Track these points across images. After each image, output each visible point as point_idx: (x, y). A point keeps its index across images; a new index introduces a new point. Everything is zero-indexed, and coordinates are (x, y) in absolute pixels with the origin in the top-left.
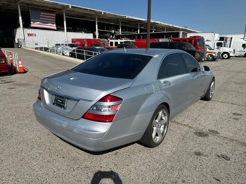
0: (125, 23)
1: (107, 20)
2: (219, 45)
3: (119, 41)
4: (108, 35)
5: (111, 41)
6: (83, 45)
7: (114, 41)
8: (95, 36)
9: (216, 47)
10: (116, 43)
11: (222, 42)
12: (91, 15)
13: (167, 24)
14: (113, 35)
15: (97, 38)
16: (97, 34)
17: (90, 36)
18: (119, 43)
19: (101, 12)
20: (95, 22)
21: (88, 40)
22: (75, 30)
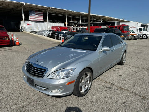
0: (84, 17)
1: (73, 15)
2: (140, 30)
3: (78, 28)
4: (73, 24)
5: (73, 28)
6: (58, 30)
7: (75, 28)
8: (65, 25)
9: (138, 31)
10: (76, 29)
11: (142, 28)
12: (63, 13)
13: (110, 17)
14: (76, 24)
15: (66, 26)
16: (66, 23)
17: (62, 25)
18: (78, 29)
19: (69, 11)
20: (65, 17)
21: (61, 28)
22: (54, 22)
